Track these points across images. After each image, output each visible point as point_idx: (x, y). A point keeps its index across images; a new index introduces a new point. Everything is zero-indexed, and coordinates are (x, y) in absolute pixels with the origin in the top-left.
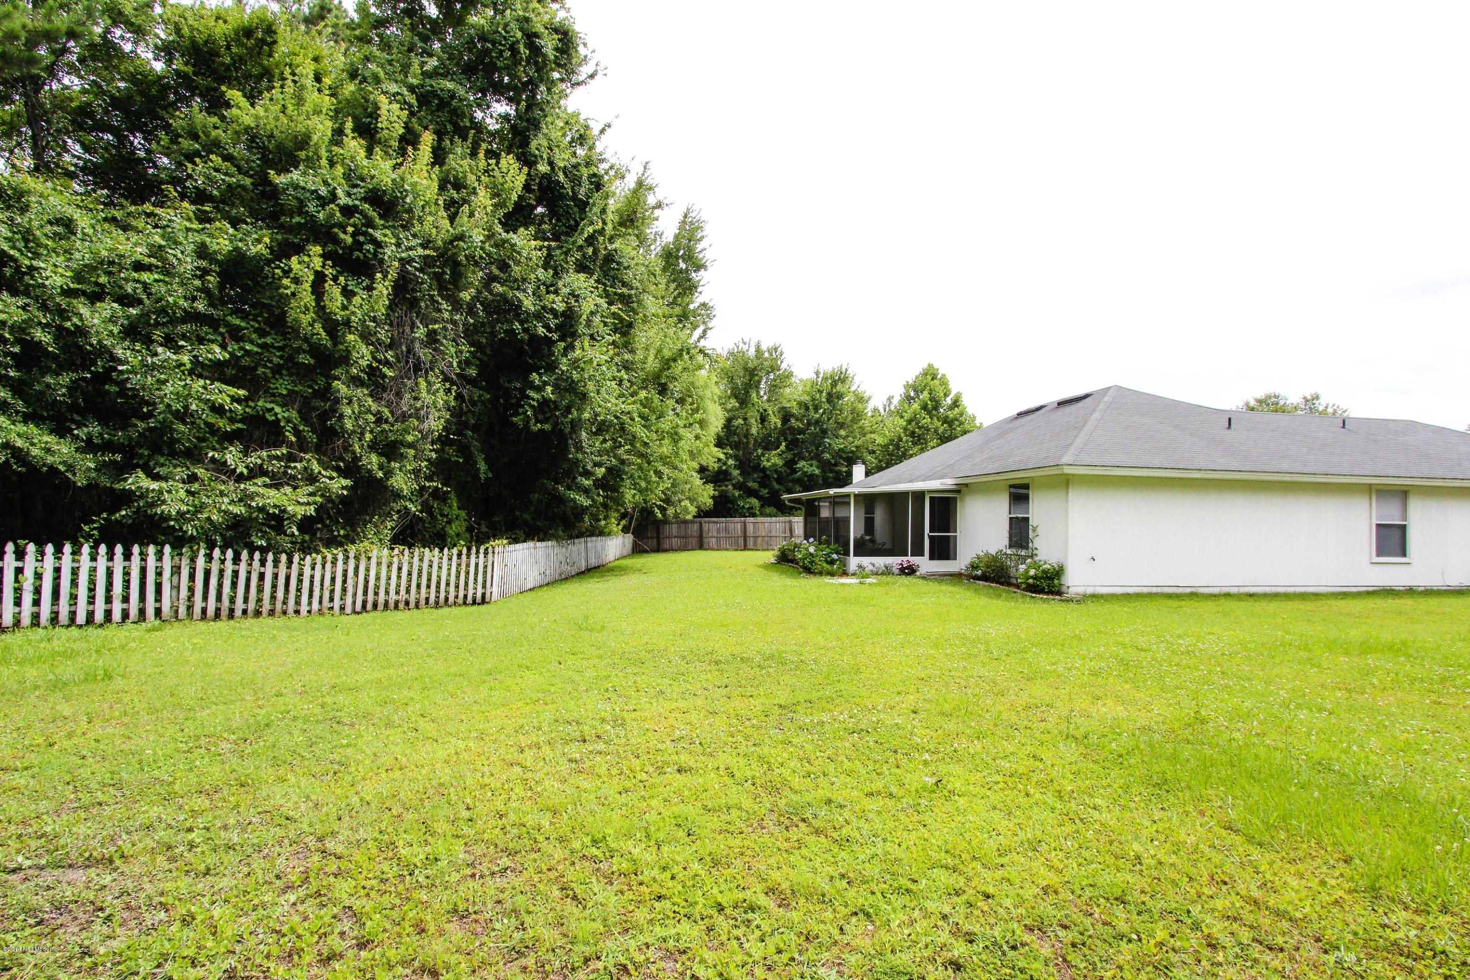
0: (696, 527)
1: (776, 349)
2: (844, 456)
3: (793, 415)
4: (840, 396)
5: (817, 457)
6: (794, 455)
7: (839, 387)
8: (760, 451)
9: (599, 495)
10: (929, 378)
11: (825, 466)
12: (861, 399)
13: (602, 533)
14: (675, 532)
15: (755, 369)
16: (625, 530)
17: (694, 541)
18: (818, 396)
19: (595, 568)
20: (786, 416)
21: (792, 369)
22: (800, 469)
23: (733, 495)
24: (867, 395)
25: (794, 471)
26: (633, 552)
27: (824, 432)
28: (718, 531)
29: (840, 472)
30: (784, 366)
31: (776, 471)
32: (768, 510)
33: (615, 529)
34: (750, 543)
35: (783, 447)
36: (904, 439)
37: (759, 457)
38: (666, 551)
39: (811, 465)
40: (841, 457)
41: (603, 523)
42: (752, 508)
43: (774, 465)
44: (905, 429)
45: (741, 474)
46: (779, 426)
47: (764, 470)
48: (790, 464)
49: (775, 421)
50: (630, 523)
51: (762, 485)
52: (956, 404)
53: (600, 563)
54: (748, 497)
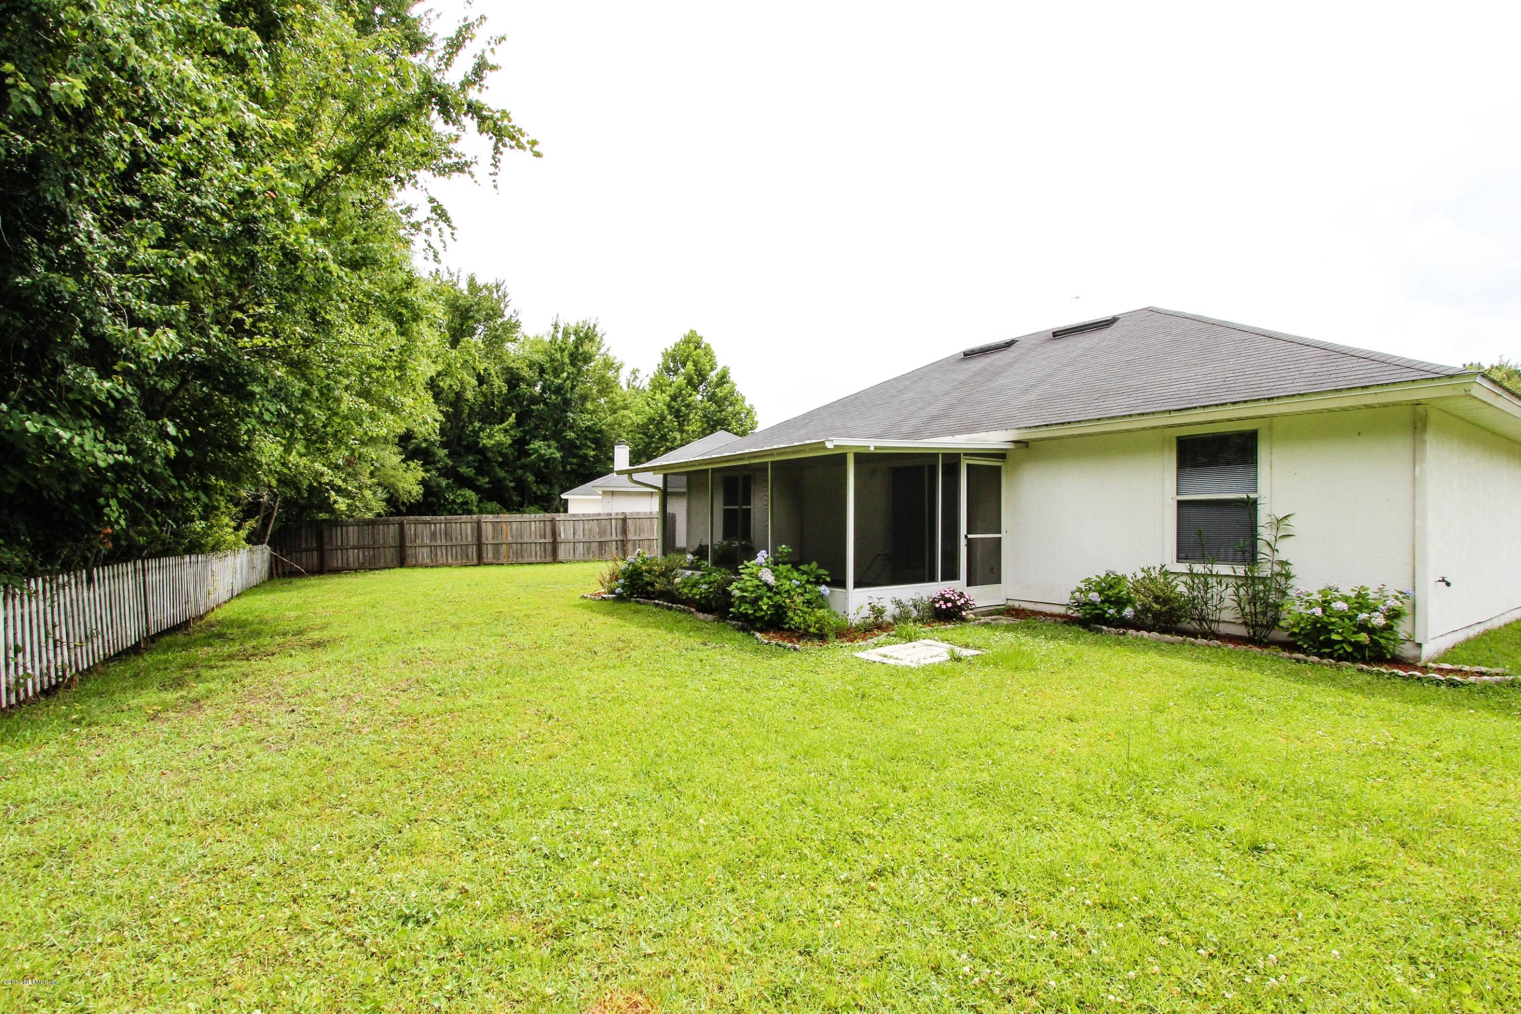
0: (393, 530)
1: (498, 287)
2: (590, 436)
3: (523, 379)
4: (587, 359)
5: (557, 436)
6: (525, 432)
7: (587, 347)
8: (477, 424)
9: (163, 435)
10: (692, 346)
11: (569, 448)
12: (608, 365)
13: (195, 547)
14: (353, 540)
15: (468, 310)
16: (254, 539)
17: (390, 554)
18: (558, 356)
19: (174, 629)
20: (513, 379)
21: (521, 318)
22: (536, 451)
23: (439, 485)
24: (617, 362)
25: (527, 454)
26: (271, 576)
27: (567, 402)
28: (433, 535)
29: (585, 457)
30: (508, 313)
31: (501, 454)
32: (490, 506)
33: (231, 538)
34: (489, 555)
35: (512, 419)
36: (669, 417)
37: (476, 433)
38: (337, 571)
39: (549, 447)
40: (586, 438)
41: (199, 525)
42: (466, 503)
43: (500, 444)
44: (669, 406)
45: (449, 456)
46: (505, 391)
47: (483, 451)
48: (520, 444)
49: (499, 384)
50: (265, 525)
51: (480, 472)
52: (723, 379)
53: (192, 611)
54: (459, 488)
